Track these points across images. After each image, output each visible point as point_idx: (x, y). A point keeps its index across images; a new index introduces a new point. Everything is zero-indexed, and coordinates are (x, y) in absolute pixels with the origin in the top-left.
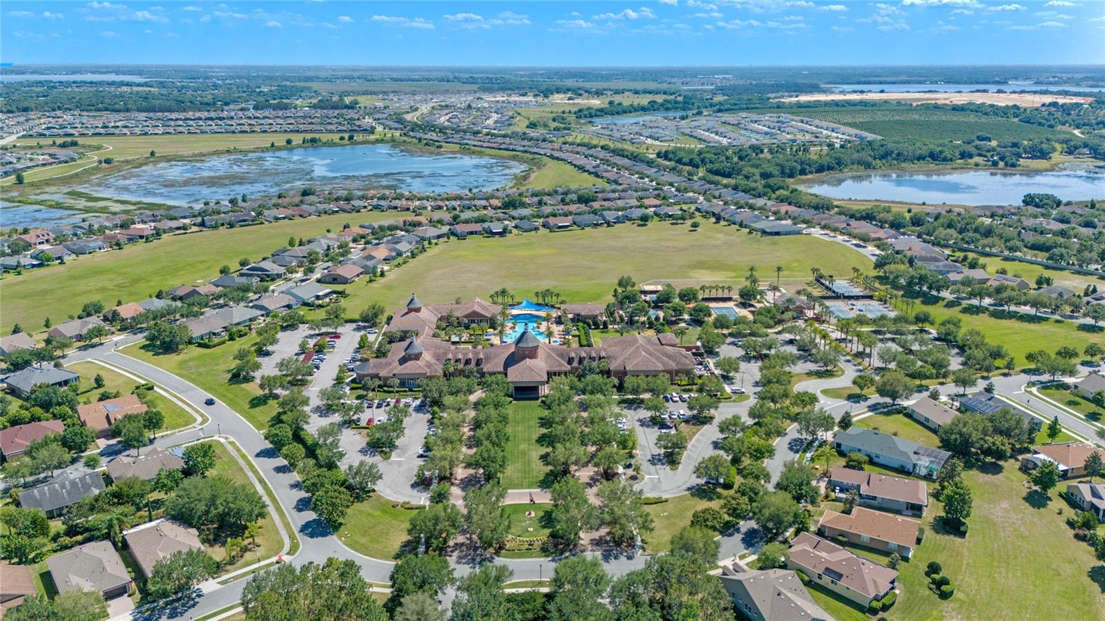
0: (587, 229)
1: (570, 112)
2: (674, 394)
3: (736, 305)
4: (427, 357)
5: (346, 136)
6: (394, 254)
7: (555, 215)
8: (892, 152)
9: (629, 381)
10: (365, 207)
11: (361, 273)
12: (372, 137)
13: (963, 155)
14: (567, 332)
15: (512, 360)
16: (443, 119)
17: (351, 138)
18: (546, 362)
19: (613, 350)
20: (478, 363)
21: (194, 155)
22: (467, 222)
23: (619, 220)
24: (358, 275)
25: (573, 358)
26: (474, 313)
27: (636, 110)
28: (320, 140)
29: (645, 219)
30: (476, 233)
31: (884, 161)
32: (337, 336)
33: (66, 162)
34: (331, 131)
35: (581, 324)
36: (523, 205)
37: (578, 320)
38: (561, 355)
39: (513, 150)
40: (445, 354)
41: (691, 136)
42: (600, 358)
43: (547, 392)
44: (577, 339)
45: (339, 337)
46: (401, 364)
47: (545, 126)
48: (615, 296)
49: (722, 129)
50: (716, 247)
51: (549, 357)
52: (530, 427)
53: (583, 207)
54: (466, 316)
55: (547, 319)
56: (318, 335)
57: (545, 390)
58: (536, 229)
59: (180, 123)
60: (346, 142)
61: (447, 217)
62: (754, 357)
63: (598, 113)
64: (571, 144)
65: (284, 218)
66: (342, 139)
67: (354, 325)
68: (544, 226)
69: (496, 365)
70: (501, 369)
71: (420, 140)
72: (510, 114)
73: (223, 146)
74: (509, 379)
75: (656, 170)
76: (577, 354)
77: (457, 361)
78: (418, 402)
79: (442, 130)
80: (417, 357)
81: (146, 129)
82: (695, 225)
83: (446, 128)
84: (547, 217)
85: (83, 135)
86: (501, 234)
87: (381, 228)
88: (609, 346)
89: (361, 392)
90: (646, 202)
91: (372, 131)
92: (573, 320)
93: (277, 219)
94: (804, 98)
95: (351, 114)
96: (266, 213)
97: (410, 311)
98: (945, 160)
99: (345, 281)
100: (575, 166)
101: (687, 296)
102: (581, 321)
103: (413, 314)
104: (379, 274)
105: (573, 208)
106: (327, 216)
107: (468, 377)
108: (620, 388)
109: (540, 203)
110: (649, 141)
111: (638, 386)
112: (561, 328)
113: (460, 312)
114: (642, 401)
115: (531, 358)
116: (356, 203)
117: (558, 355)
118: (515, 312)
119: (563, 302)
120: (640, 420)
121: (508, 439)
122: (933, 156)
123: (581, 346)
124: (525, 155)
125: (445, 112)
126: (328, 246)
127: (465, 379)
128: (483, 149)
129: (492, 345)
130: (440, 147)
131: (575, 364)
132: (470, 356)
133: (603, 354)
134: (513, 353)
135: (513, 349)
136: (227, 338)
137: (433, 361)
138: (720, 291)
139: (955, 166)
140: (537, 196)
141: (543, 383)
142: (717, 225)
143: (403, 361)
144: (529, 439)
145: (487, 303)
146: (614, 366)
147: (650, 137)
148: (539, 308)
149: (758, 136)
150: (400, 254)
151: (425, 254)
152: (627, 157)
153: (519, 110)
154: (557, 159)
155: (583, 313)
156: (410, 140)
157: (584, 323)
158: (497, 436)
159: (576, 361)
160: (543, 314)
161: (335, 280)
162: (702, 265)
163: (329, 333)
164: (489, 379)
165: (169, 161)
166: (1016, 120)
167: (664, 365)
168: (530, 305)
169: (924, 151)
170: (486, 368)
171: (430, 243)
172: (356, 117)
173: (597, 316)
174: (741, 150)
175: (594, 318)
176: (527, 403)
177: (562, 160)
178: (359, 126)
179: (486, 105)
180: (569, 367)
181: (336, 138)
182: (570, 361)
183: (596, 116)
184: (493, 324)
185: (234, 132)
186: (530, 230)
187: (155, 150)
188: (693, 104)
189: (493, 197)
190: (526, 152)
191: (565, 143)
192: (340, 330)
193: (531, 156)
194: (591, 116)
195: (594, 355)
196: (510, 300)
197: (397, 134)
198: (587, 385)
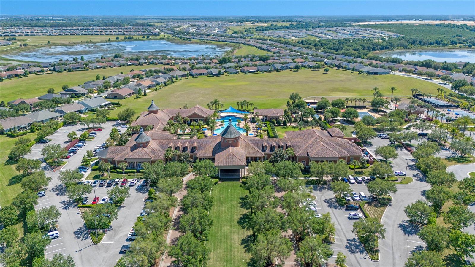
0: (265, 73)
1: (253, 28)
2: (351, 177)
3: (369, 111)
4: (153, 145)
5: (146, 36)
6: (154, 83)
7: (247, 66)
8: (416, 41)
9: (313, 166)
10: (145, 63)
11: (133, 93)
12: (158, 37)
13: (453, 43)
14: (259, 128)
15: (219, 148)
16: (193, 30)
17: (148, 37)
18: (245, 150)
19: (297, 141)
20: (193, 151)
21: (70, 43)
22: (198, 69)
23: (282, 69)
24: (130, 95)
25: (266, 147)
26: (195, 115)
27: (283, 28)
28: (133, 38)
29: (297, 68)
30: (203, 74)
31: (413, 45)
32: (100, 129)
33: (5, 45)
34: (139, 35)
35: (268, 123)
36: (230, 61)
37: (266, 120)
38: (257, 144)
39: (226, 41)
40: (168, 143)
41: (313, 35)
42: (287, 147)
43: (246, 173)
44: (266, 132)
45: (101, 130)
46: (132, 151)
47: (241, 33)
48: (288, 105)
49: (327, 33)
50: (341, 81)
51: (248, 145)
52: (232, 207)
53: (263, 63)
54: (189, 117)
55: (245, 119)
56: (87, 129)
57: (245, 172)
58: (237, 73)
59: (69, 31)
60: (146, 38)
61: (188, 67)
62: (399, 146)
63: (266, 29)
64: (254, 39)
65: (101, 67)
66: (143, 37)
67: (115, 123)
68: (241, 71)
69: (206, 152)
70: (210, 155)
71: (181, 38)
72: (225, 28)
73: (85, 40)
74: (216, 164)
75: (298, 48)
76: (269, 143)
77: (177, 148)
78: (141, 182)
79: (192, 34)
80: (145, 145)
81: (51, 33)
82: (326, 70)
83: (194, 33)
84: (243, 67)
85: (20, 35)
86: (218, 75)
87: (150, 71)
88: (293, 137)
89: (97, 173)
90: (297, 60)
91: (158, 34)
92: (262, 120)
93: (96, 68)
94: (361, 23)
95: (150, 28)
96: (91, 65)
97: (150, 112)
98: (444, 45)
99: (121, 98)
100: (257, 47)
101: (338, 104)
102: (268, 121)
103: (152, 114)
104: (143, 94)
105: (257, 63)
106: (124, 67)
107: (182, 162)
108: (306, 171)
109: (239, 61)
110: (293, 38)
111: (323, 171)
112: (255, 125)
113: (185, 114)
114: (325, 182)
115: (234, 146)
116: (141, 61)
117: (254, 144)
118: (223, 114)
119: (256, 108)
120: (327, 201)
121: (211, 224)
122: (438, 43)
123: (269, 137)
124: (232, 43)
125: (194, 27)
126: (118, 79)
127: (179, 164)
128: (211, 42)
129: (206, 136)
130: (190, 41)
131: (268, 151)
132: (187, 144)
133: (289, 144)
134: (220, 143)
135: (219, 140)
136: (29, 131)
137: (158, 148)
138: (358, 102)
139: (449, 47)
140: (237, 58)
141: (243, 167)
142: (339, 71)
143: (133, 148)
144: (232, 220)
145: (205, 108)
146: (299, 153)
147: (293, 36)
148: (239, 112)
149: (346, 36)
150: (158, 84)
151: (173, 85)
152: (283, 43)
153: (229, 27)
154: (248, 45)
155: (269, 115)
156: (176, 38)
157: (270, 121)
158: (200, 224)
159: (269, 148)
160: (241, 116)
161: (115, 97)
162: (335, 90)
163: (95, 128)
164: (199, 163)
165: (56, 45)
166: (468, 30)
167: (339, 152)
168: (233, 110)
169: (433, 41)
170: (199, 154)
171: (177, 79)
172: (152, 29)
173: (279, 117)
174: (339, 40)
175: (277, 118)
176: (230, 183)
177: (250, 45)
178: (152, 33)
179: (214, 25)
180: (263, 153)
181: (141, 37)
182: (264, 149)
183: (265, 30)
184: (207, 122)
185: (92, 35)
186: (234, 73)
187: (50, 41)
188: (310, 26)
189: (214, 59)
190: (232, 42)
191: (251, 39)
192: (102, 125)
193: (234, 44)
194: (263, 30)
195: (282, 144)
196: (220, 107)
197: (170, 36)
198: (280, 169)
